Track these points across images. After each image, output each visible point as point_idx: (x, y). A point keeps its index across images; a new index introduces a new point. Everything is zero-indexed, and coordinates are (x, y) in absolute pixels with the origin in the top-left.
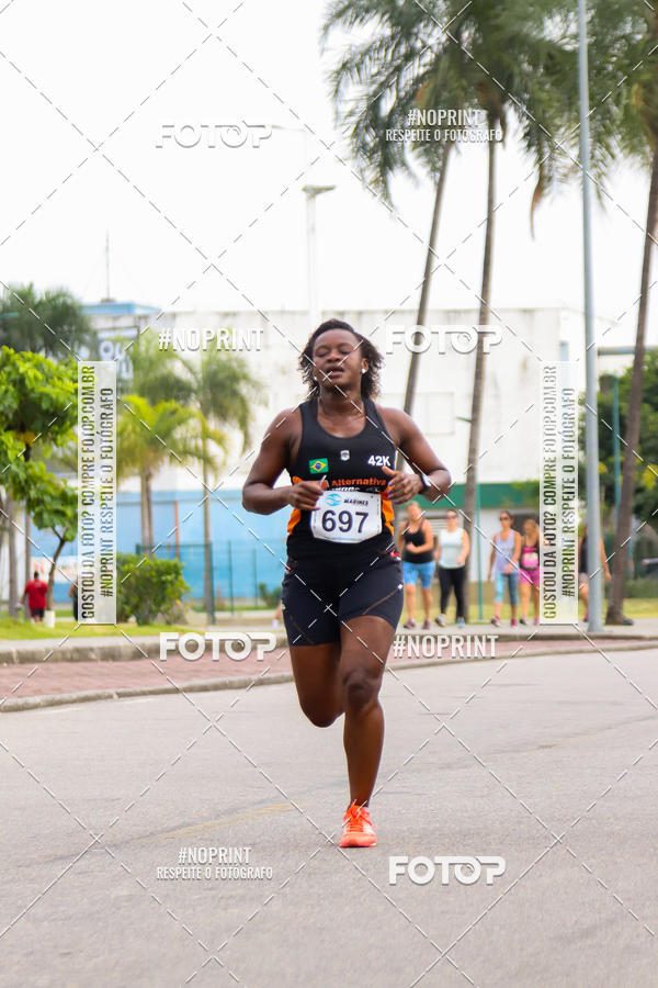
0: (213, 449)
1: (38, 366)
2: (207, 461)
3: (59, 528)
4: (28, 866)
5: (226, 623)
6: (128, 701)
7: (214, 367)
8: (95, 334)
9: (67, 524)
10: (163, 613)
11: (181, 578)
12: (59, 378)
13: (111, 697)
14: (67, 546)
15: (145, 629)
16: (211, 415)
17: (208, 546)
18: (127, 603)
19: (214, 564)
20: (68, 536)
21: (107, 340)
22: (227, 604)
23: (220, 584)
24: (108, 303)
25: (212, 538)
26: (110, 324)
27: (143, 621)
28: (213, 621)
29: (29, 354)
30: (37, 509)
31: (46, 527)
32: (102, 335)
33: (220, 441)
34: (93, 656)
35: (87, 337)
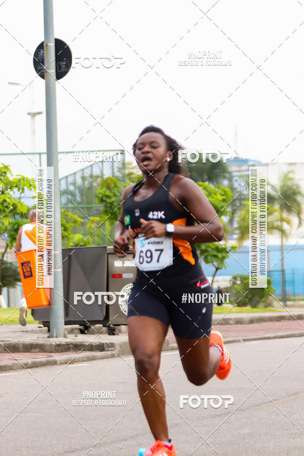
0: (285, 226)
1: (205, 189)
2: (283, 232)
3: (215, 263)
4: (202, 420)
5: (292, 306)
6: (247, 343)
7: (286, 188)
8: (230, 173)
9: (220, 262)
10: (263, 302)
11: (271, 286)
12: (215, 194)
13: (239, 341)
14: (219, 271)
15: (255, 310)
16: (285, 211)
17: (283, 271)
18: (247, 298)
19: (287, 279)
20: (219, 266)
21: (237, 176)
22: (292, 298)
23: (288, 288)
24: (236, 159)
25: (285, 267)
26: (238, 169)
27: (254, 306)
28: (286, 306)
29: (201, 183)
30: (206, 254)
31: (210, 262)
32: (234, 174)
33: (288, 222)
34: (231, 322)
35: (227, 175)
